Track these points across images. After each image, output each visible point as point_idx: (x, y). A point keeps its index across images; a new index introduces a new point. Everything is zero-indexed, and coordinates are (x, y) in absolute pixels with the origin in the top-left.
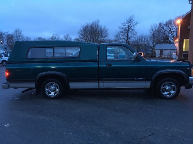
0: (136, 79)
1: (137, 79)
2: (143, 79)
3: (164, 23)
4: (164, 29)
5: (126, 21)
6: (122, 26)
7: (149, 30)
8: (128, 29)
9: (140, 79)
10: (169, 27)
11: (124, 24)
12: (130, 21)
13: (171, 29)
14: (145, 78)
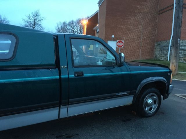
0: (117, 94)
1: (119, 94)
2: (126, 93)
3: (67, 23)
4: (68, 28)
5: (31, 15)
6: (27, 19)
7: (55, 27)
8: (34, 23)
9: (123, 93)
10: (71, 26)
11: (29, 17)
12: (36, 15)
13: (73, 29)
14: (128, 92)
